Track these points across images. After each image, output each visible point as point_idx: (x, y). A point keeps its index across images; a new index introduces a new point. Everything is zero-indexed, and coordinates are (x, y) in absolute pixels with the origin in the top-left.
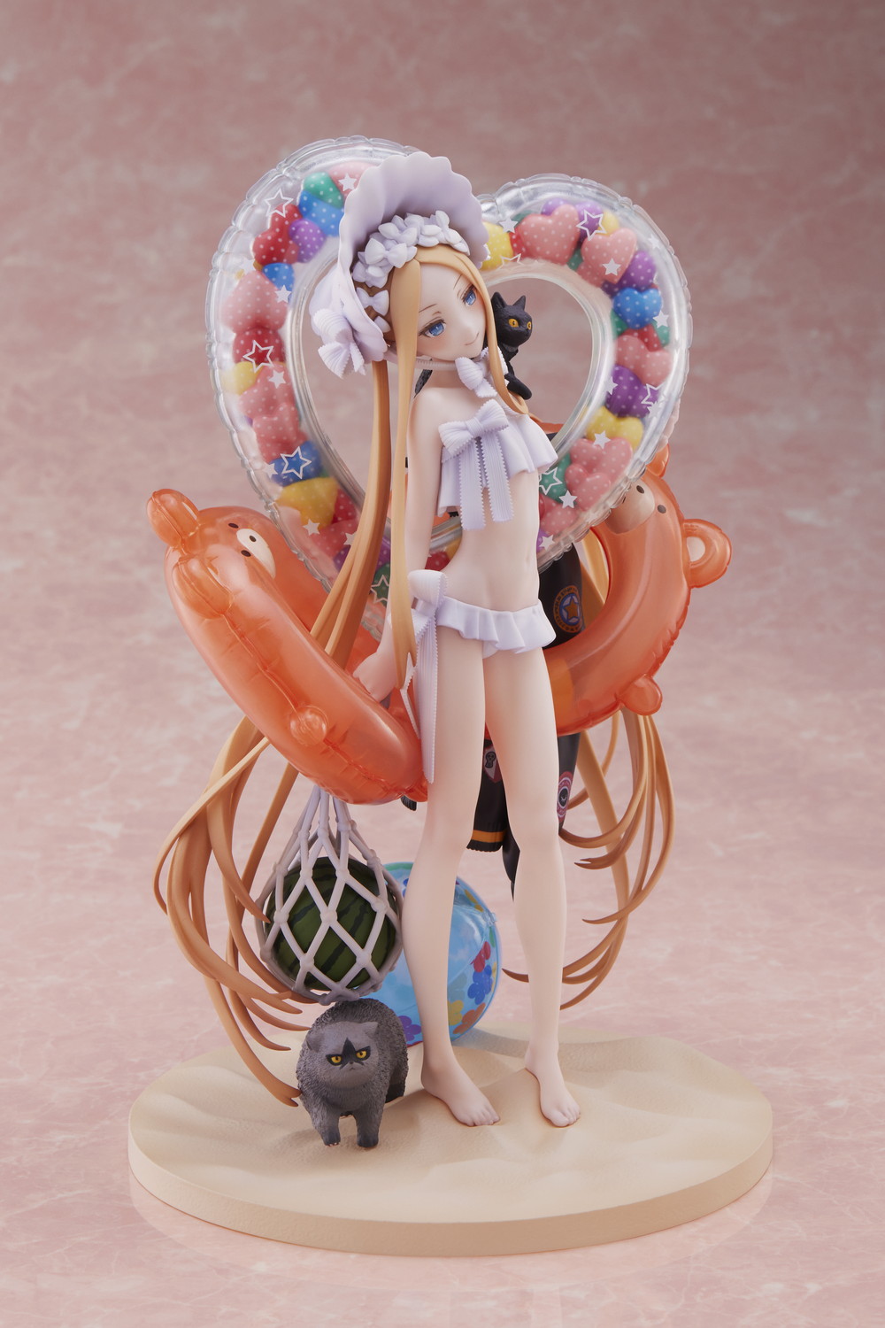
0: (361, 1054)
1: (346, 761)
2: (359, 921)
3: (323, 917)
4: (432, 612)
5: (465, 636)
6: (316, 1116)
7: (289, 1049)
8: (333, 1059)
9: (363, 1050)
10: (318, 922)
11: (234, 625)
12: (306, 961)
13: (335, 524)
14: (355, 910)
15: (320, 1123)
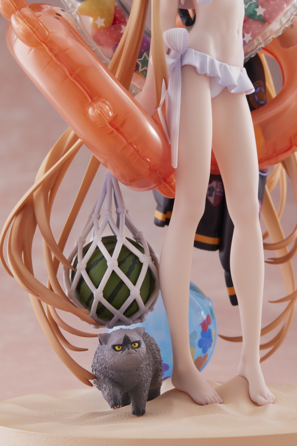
0: (135, 345)
1: (125, 141)
2: (131, 268)
3: (108, 264)
4: (179, 56)
5: (199, 72)
6: (105, 389)
7: (87, 350)
8: (117, 348)
9: (136, 342)
10: (105, 267)
11: (51, 50)
12: (98, 294)
13: (114, 26)
14: (129, 262)
15: (108, 394)
